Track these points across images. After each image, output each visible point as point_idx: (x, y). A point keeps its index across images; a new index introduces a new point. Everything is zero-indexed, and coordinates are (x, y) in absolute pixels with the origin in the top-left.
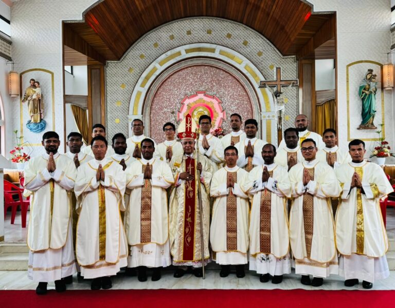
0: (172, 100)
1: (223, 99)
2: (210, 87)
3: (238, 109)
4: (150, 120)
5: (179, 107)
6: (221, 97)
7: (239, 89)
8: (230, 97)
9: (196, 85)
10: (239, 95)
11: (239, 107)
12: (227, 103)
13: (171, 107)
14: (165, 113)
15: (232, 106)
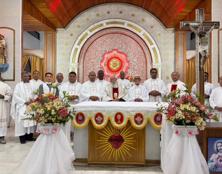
0: (97, 54)
1: (128, 54)
2: (121, 47)
3: (137, 61)
4: (83, 66)
5: (101, 59)
6: (128, 53)
7: (139, 49)
8: (133, 53)
9: (112, 45)
10: (139, 52)
11: (138, 59)
12: (131, 57)
13: (96, 59)
14: (92, 62)
15: (134, 59)
